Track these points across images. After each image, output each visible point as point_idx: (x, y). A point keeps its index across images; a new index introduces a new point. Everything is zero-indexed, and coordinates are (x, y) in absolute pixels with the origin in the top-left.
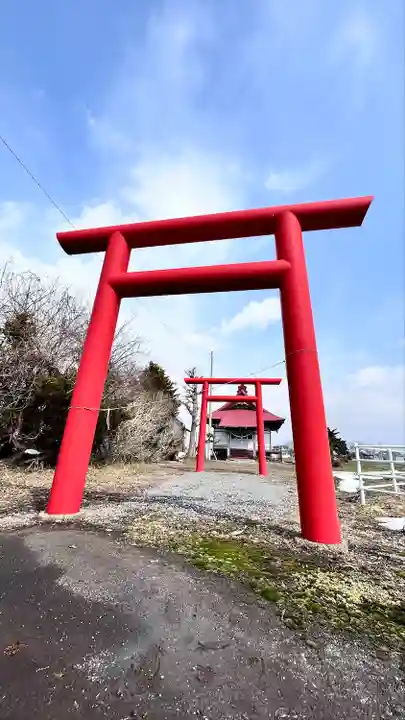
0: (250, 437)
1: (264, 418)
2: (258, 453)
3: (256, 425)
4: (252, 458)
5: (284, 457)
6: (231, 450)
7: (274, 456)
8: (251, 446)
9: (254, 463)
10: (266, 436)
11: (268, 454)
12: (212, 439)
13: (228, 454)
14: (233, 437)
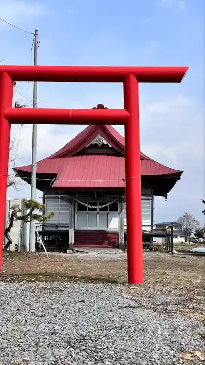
0: (114, 208)
1: (141, 170)
2: (129, 235)
3: (123, 184)
4: (115, 245)
5: (175, 241)
7: (159, 241)
8: (115, 224)
9: (121, 255)
11: (147, 238)
13: (72, 240)
14: (82, 208)
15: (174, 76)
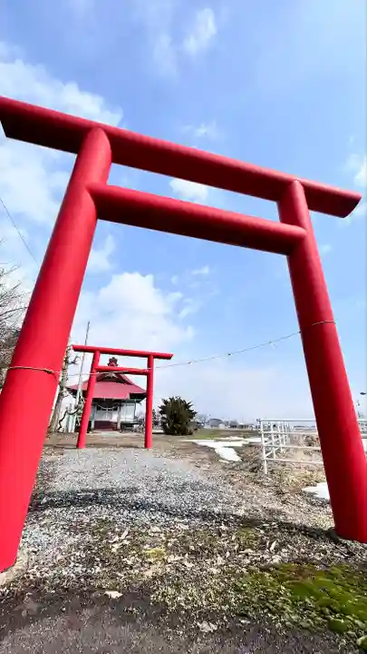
0: (115, 409)
6: (96, 422)
13: (93, 426)
15: (168, 357)
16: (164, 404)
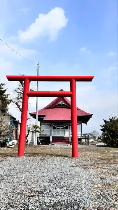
0: (67, 128)
1: (77, 114)
2: (72, 139)
3: (70, 119)
4: (67, 142)
5: (90, 141)
6: (53, 138)
7: (84, 141)
8: (67, 134)
9: (70, 146)
10: (79, 127)
11: (80, 139)
12: (38, 130)
13: (51, 140)
14: (55, 128)
15: (89, 79)
16: (104, 124)
